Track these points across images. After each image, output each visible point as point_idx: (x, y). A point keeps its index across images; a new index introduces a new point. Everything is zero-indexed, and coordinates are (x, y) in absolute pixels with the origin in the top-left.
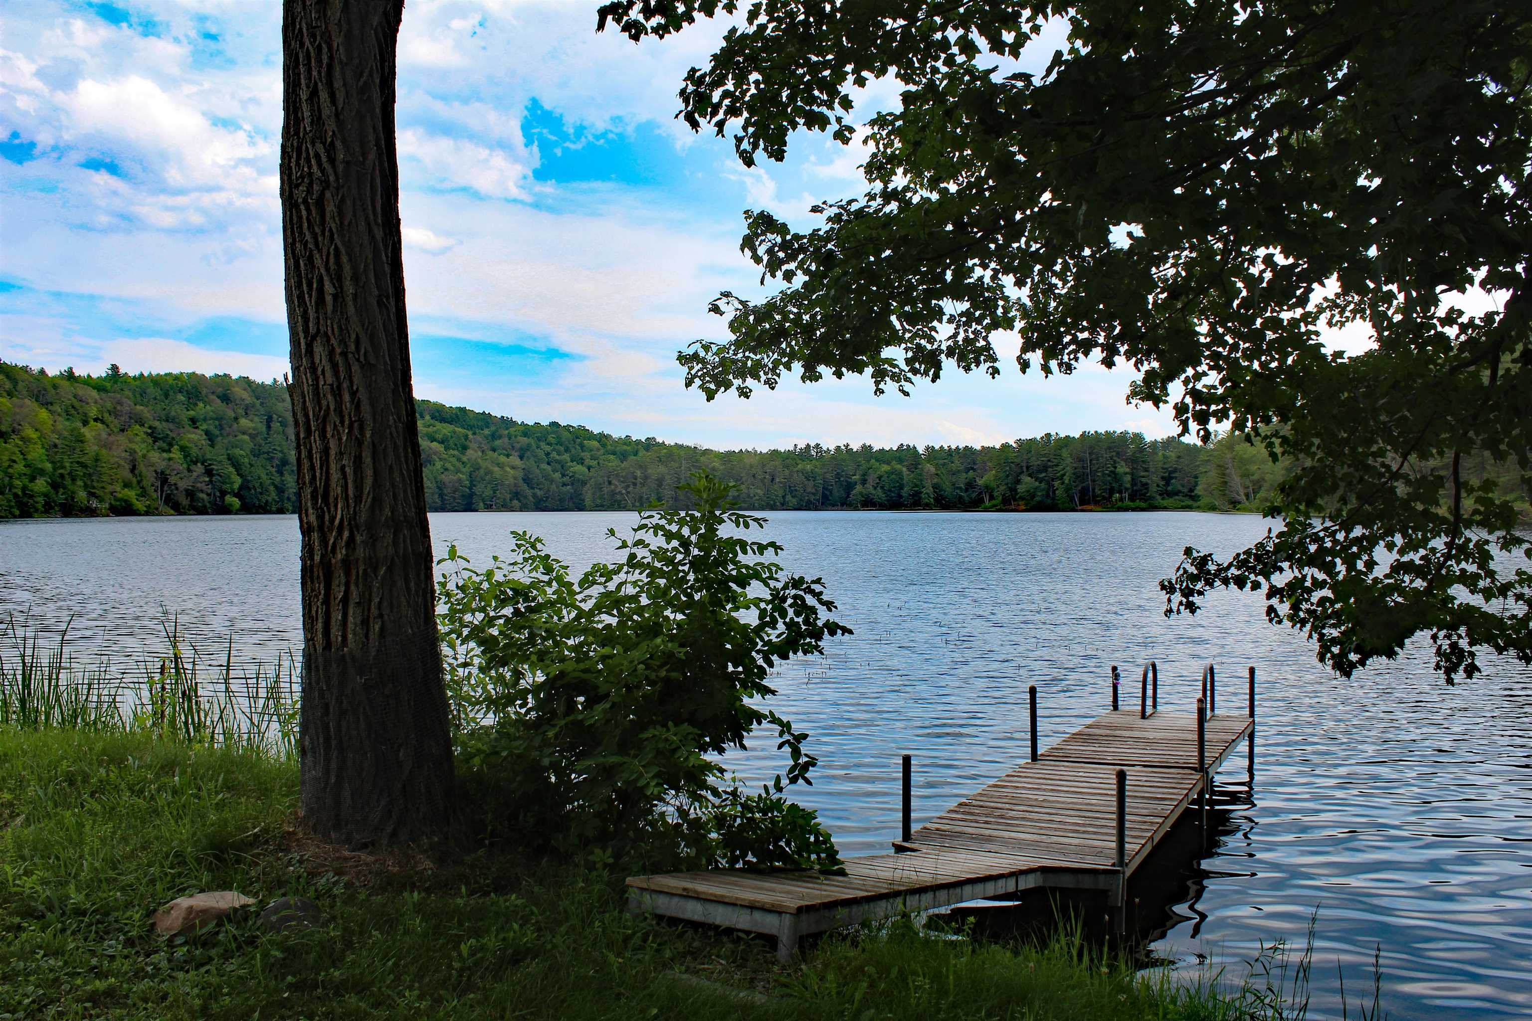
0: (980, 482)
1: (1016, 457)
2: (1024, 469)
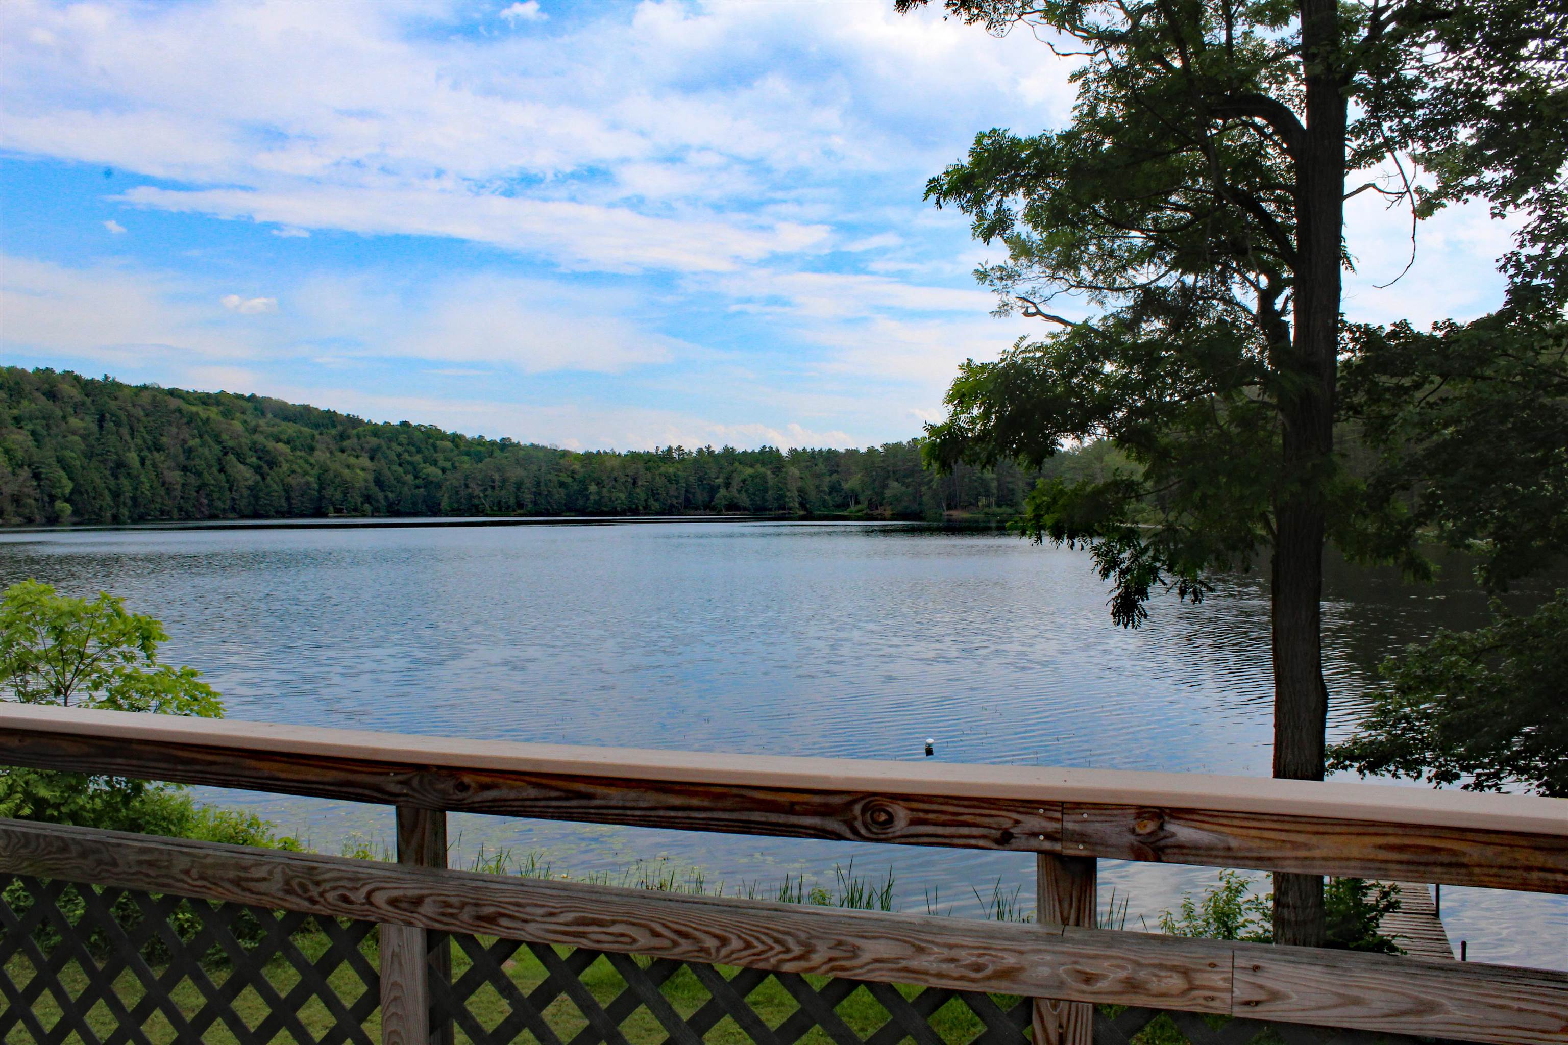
0: (846, 486)
1: (882, 461)
2: (891, 473)
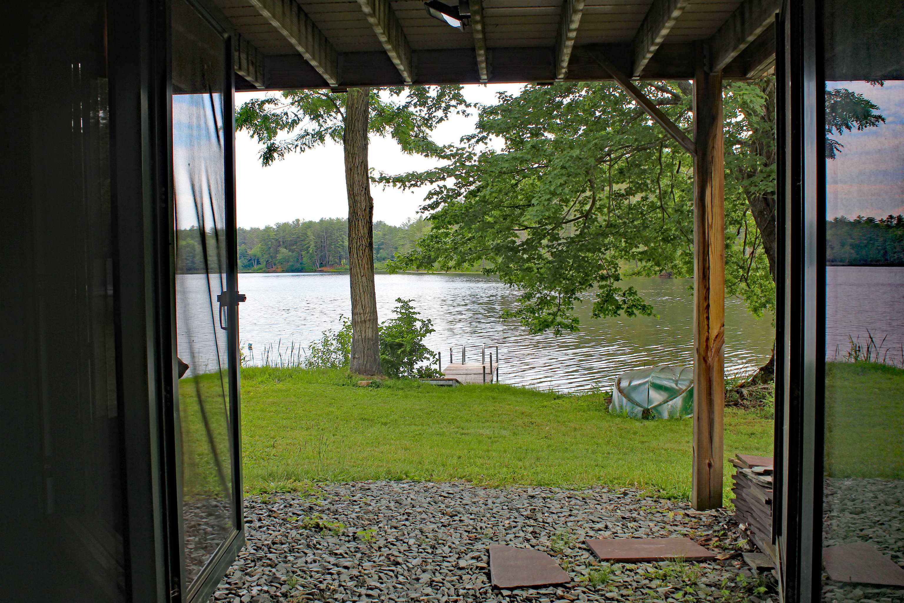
0: (250, 252)
1: (275, 235)
2: (281, 243)
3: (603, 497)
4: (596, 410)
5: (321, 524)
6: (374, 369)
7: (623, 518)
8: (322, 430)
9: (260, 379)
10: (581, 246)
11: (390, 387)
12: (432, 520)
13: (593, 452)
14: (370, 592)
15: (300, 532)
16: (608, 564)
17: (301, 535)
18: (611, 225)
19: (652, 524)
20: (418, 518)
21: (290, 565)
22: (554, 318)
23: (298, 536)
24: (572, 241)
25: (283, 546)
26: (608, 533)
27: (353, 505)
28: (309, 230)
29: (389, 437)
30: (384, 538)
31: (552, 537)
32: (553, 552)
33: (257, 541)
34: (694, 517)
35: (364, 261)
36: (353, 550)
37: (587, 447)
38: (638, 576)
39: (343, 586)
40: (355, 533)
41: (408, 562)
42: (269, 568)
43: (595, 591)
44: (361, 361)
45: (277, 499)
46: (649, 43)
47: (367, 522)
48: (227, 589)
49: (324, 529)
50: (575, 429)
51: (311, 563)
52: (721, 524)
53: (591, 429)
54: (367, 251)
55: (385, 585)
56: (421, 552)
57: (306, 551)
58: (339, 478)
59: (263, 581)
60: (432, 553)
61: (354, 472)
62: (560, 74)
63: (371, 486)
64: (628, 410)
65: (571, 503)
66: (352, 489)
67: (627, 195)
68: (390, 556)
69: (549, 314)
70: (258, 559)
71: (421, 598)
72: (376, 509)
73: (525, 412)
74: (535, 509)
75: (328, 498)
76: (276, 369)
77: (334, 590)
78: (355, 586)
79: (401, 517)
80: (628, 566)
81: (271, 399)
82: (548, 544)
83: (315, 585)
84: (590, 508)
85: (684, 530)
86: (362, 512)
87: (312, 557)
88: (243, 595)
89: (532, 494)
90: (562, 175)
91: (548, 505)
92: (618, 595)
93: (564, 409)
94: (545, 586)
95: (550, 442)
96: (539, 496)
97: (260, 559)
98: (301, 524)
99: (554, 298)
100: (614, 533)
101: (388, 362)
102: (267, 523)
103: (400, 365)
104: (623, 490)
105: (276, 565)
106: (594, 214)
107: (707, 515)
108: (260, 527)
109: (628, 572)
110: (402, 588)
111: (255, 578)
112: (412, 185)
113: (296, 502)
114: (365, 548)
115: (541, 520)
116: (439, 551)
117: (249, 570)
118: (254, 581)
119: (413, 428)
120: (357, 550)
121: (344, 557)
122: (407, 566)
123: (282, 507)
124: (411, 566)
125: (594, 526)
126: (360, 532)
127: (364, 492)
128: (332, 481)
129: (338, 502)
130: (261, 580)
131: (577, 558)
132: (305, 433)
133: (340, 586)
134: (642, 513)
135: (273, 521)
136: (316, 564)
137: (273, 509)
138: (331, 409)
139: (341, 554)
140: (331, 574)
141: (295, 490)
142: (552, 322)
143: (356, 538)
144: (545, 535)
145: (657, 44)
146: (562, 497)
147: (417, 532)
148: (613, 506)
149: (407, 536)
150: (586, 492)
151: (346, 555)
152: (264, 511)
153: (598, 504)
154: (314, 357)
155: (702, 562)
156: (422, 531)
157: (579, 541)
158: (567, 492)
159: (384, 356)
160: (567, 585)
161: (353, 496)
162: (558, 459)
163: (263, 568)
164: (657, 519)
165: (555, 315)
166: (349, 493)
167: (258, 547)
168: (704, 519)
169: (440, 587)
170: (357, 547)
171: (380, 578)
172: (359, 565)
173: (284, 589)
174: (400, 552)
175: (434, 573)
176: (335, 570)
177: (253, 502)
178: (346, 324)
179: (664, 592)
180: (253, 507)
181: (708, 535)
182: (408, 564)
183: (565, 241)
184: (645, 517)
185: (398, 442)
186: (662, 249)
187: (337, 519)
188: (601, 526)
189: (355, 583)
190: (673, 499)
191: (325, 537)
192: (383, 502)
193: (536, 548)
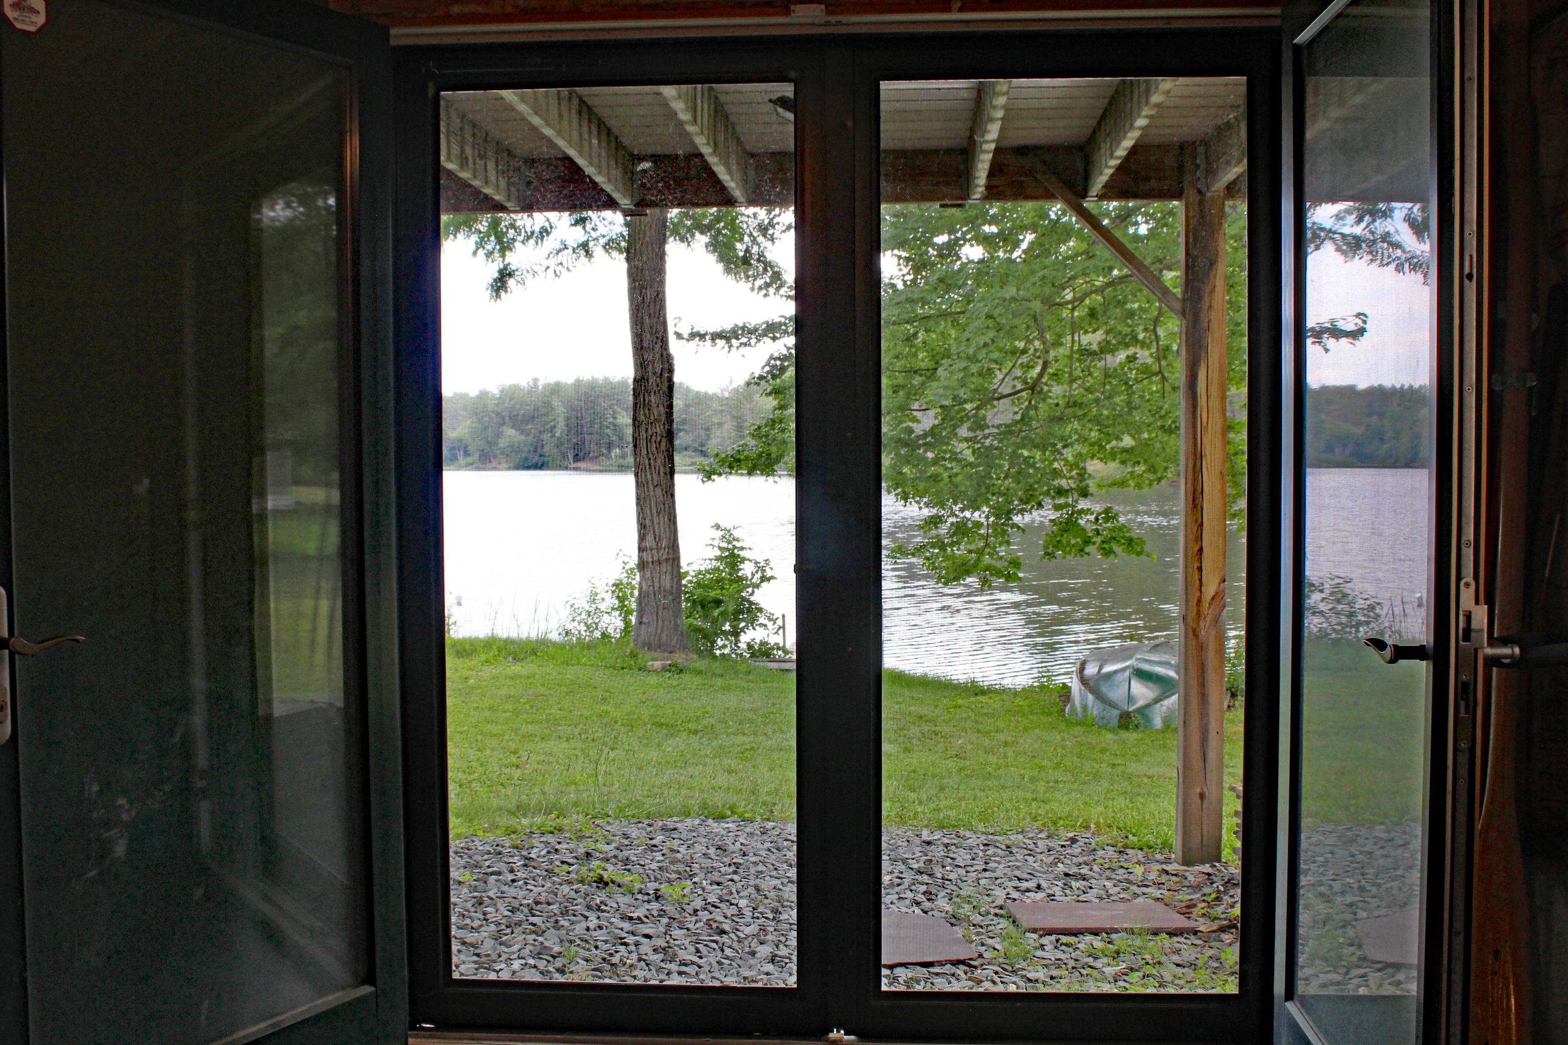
1: (497, 405)
2: (507, 419)
3: (1039, 845)
4: (1043, 714)
5: (605, 876)
6: (674, 642)
7: (1067, 875)
8: (593, 740)
9: (483, 657)
10: (1023, 438)
11: (700, 672)
12: (774, 873)
13: (1033, 780)
14: (683, 969)
15: (575, 887)
16: (1035, 936)
17: (576, 892)
18: (1075, 403)
19: (1108, 884)
20: (752, 870)
21: (564, 932)
22: (979, 559)
23: (573, 893)
24: (1007, 431)
25: (551, 907)
26: (1040, 895)
27: (652, 851)
28: (554, 397)
29: (703, 753)
30: (701, 898)
31: (955, 899)
32: (954, 920)
33: (511, 900)
34: (1176, 875)
35: (659, 461)
36: (655, 913)
37: (1022, 771)
38: (1078, 952)
39: (644, 960)
40: (657, 890)
41: (737, 930)
42: (534, 936)
43: (1012, 972)
44: (652, 629)
45: (535, 842)
46: (1108, 154)
47: (674, 876)
48: (475, 962)
49: (611, 884)
50: (1006, 744)
51: (595, 930)
52: (1215, 885)
53: (1031, 744)
54: (663, 444)
55: (705, 960)
56: (758, 918)
57: (586, 913)
58: (627, 814)
59: (526, 952)
60: (774, 919)
61: (650, 805)
62: (974, 193)
63: (678, 825)
64: (1095, 713)
65: (988, 853)
66: (649, 829)
67: (1102, 352)
68: (711, 922)
69: (970, 552)
70: (516, 924)
71: (759, 977)
72: (688, 858)
73: (925, 716)
74: (931, 861)
75: (612, 841)
76: (509, 642)
77: (632, 966)
78: (662, 961)
79: (727, 868)
80: (1064, 939)
81: (504, 691)
82: (948, 908)
83: (604, 959)
84: (1017, 860)
85: (1157, 893)
86: (667, 861)
87: (596, 921)
88: (501, 970)
89: (928, 839)
90: (988, 327)
91: (951, 855)
92: (1046, 977)
93: (990, 711)
94: (941, 964)
95: (962, 763)
96: (939, 843)
97: (519, 924)
98: (576, 877)
99: (978, 525)
100: (1049, 895)
101: (698, 630)
102: (524, 876)
103: (717, 635)
104: (1071, 835)
105: (544, 932)
106: (1046, 384)
107: (1194, 873)
108: (513, 881)
109: (1063, 948)
110: (730, 964)
111: (516, 948)
112: (741, 344)
113: (564, 846)
114: (674, 910)
115: (939, 875)
116: (784, 916)
117: (504, 938)
118: (514, 953)
119: (740, 739)
120: (662, 913)
121: (643, 922)
122: (737, 936)
123: (544, 852)
124: (742, 936)
125: (1020, 885)
126: (664, 889)
127: (668, 833)
128: (616, 818)
129: (629, 847)
130: (523, 951)
131: (990, 928)
132: (564, 745)
133: (640, 960)
134: (1096, 868)
135: (532, 872)
136: (602, 932)
137: (531, 855)
138: (604, 708)
139: (639, 918)
140: (626, 944)
141: (560, 830)
142: (975, 566)
143: (659, 896)
144: (944, 897)
145: (1119, 158)
146: (975, 844)
147: (751, 890)
148: (1052, 858)
149: (735, 895)
150: (1013, 838)
151: (645, 920)
152: (516, 858)
153: (1030, 855)
154: (573, 620)
155: (1176, 935)
156: (758, 889)
157: (994, 905)
158: (983, 837)
159: (691, 620)
160: (972, 963)
161: (651, 839)
162: (973, 789)
163: (524, 936)
164: (1118, 877)
165: (980, 552)
166: (645, 834)
167: (513, 908)
168: (1191, 878)
169: (786, 963)
170: (661, 910)
171: (698, 951)
172: (666, 933)
173: (559, 963)
174: (726, 917)
175: (777, 947)
176: (630, 939)
177: (497, 845)
178: (627, 567)
179: (1114, 973)
180: (500, 853)
181: (1192, 900)
182: (738, 933)
183: (996, 431)
184: (1100, 875)
185: (717, 761)
186: (1161, 442)
187: (629, 870)
188: (1031, 885)
189: (661, 956)
190: (1146, 849)
191: (612, 896)
192: (698, 847)
193: (930, 913)
